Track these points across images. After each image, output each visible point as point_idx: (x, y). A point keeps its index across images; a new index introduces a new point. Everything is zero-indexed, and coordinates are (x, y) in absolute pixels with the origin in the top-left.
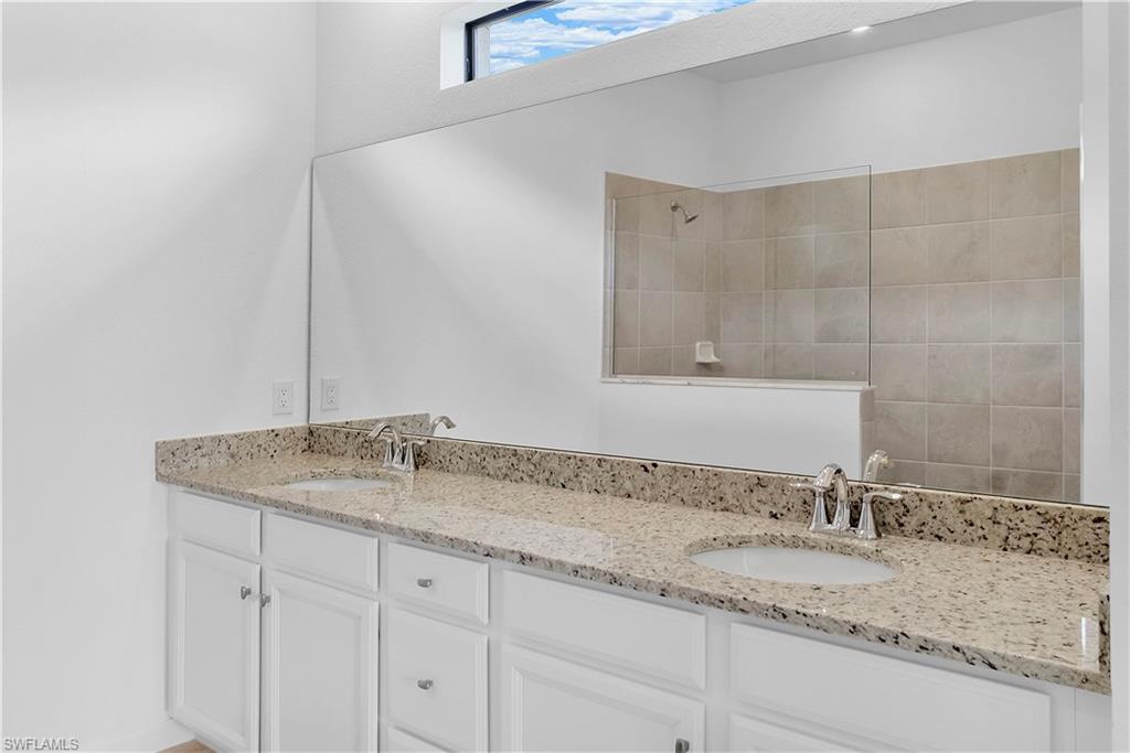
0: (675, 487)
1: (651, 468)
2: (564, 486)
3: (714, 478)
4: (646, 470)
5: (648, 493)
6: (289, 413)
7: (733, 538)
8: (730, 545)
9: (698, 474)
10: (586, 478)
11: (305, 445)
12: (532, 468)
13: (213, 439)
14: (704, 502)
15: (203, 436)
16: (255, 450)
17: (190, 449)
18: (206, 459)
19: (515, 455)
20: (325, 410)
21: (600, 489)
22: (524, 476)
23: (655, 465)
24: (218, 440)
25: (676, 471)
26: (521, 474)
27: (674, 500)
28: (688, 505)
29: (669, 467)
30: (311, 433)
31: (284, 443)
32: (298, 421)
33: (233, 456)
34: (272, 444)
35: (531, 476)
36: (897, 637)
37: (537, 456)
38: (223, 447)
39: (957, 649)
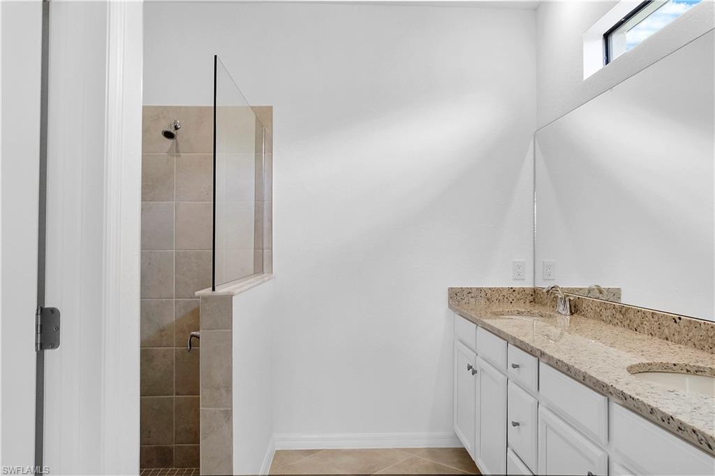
0: (691, 334)
1: (678, 320)
2: (636, 330)
3: (712, 330)
4: (675, 322)
5: (677, 337)
6: (523, 279)
7: (691, 367)
8: (688, 371)
9: (702, 325)
10: (647, 326)
11: (531, 298)
12: (622, 316)
13: (477, 289)
14: (706, 347)
15: (472, 287)
16: (501, 298)
17: (465, 293)
18: (473, 299)
19: (614, 308)
20: (545, 280)
21: (653, 333)
22: (618, 322)
23: (680, 318)
24: (480, 290)
25: (691, 323)
26: (617, 321)
27: (690, 344)
28: (698, 348)
29: (688, 320)
30: (535, 292)
31: (518, 296)
32: (528, 285)
33: (488, 300)
34: (511, 296)
35: (622, 322)
36: (669, 419)
37: (624, 309)
38: (483, 294)
39: (694, 431)
